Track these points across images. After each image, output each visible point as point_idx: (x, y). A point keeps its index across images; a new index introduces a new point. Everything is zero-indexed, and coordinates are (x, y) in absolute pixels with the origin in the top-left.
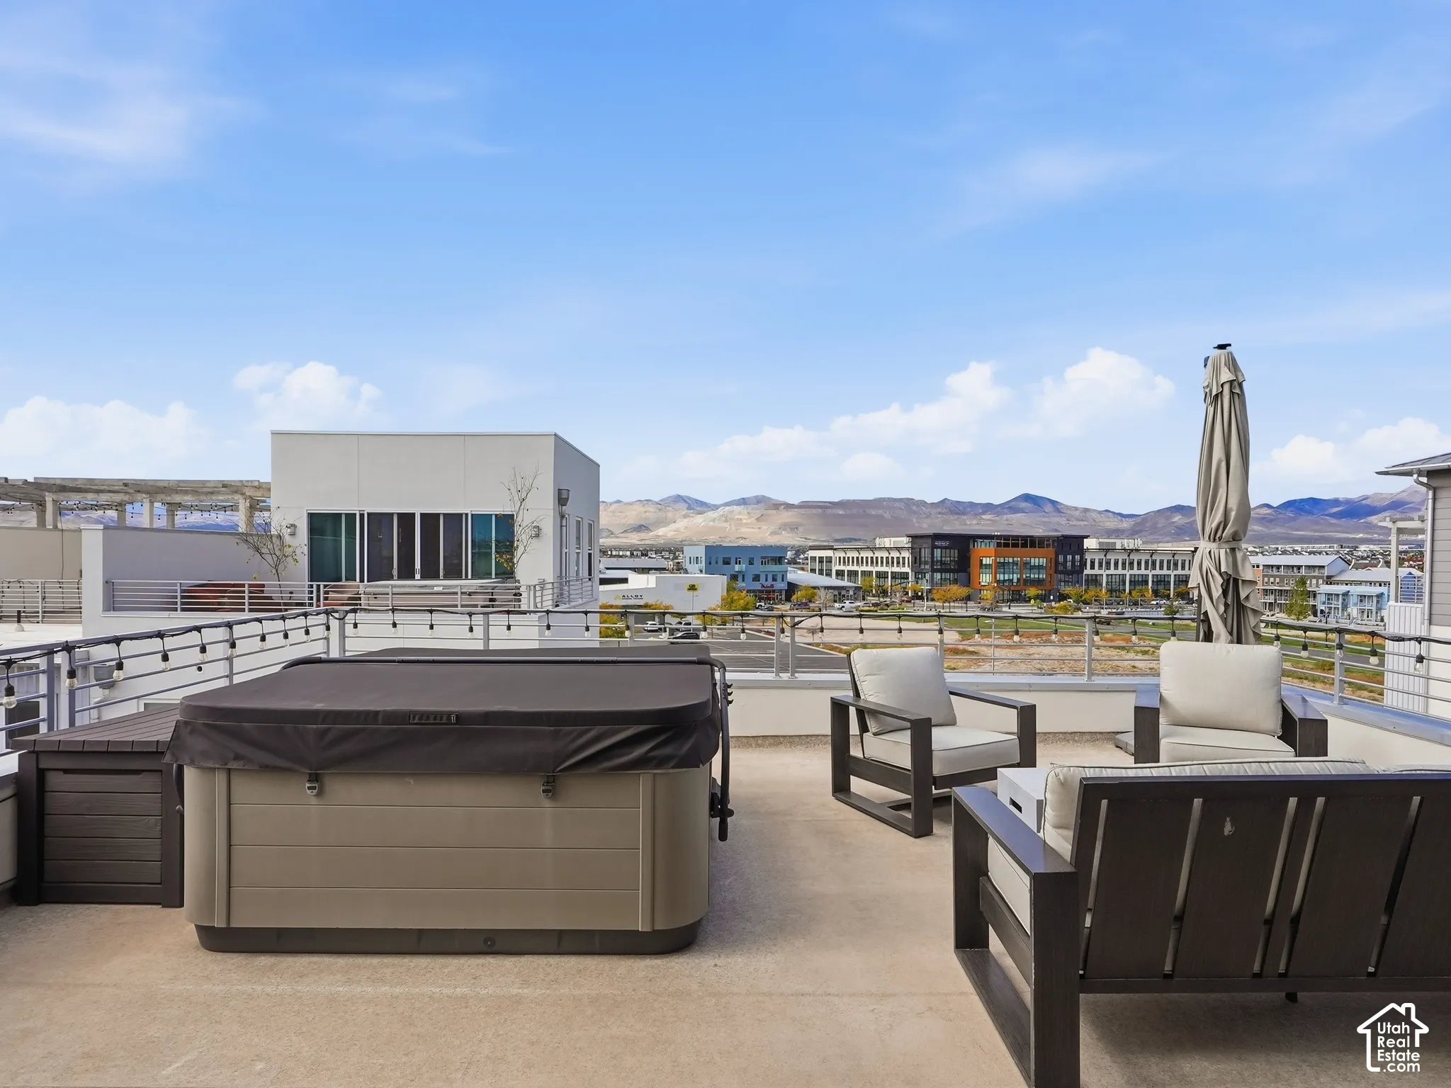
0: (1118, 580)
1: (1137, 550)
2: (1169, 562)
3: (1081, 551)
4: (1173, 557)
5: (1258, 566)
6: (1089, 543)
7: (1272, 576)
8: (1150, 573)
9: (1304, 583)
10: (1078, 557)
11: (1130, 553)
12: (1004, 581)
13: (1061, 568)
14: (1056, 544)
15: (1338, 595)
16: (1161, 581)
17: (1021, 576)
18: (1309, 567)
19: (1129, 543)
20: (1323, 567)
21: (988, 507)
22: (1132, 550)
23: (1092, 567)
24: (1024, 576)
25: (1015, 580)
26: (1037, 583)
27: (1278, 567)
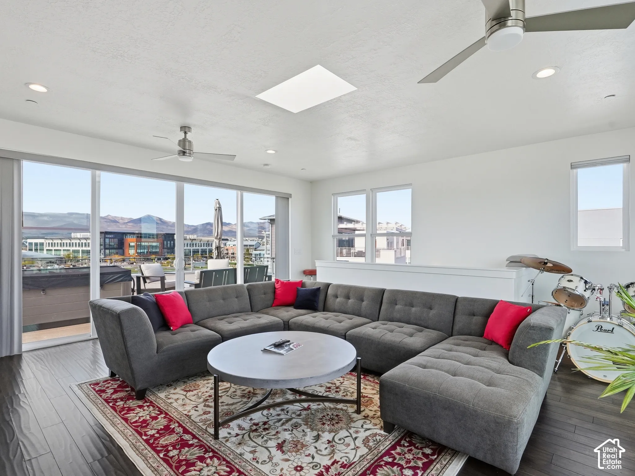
0: (188, 251)
1: (195, 239)
2: (206, 244)
3: (173, 240)
4: (208, 242)
8: (200, 248)
9: (248, 251)
10: (172, 242)
11: (192, 241)
12: (141, 253)
13: (165, 247)
14: (163, 237)
15: (258, 254)
16: (204, 251)
17: (148, 250)
18: (250, 245)
19: (192, 237)
20: (254, 245)
21: (131, 220)
22: (193, 239)
24: (150, 250)
25: (146, 252)
26: (155, 253)
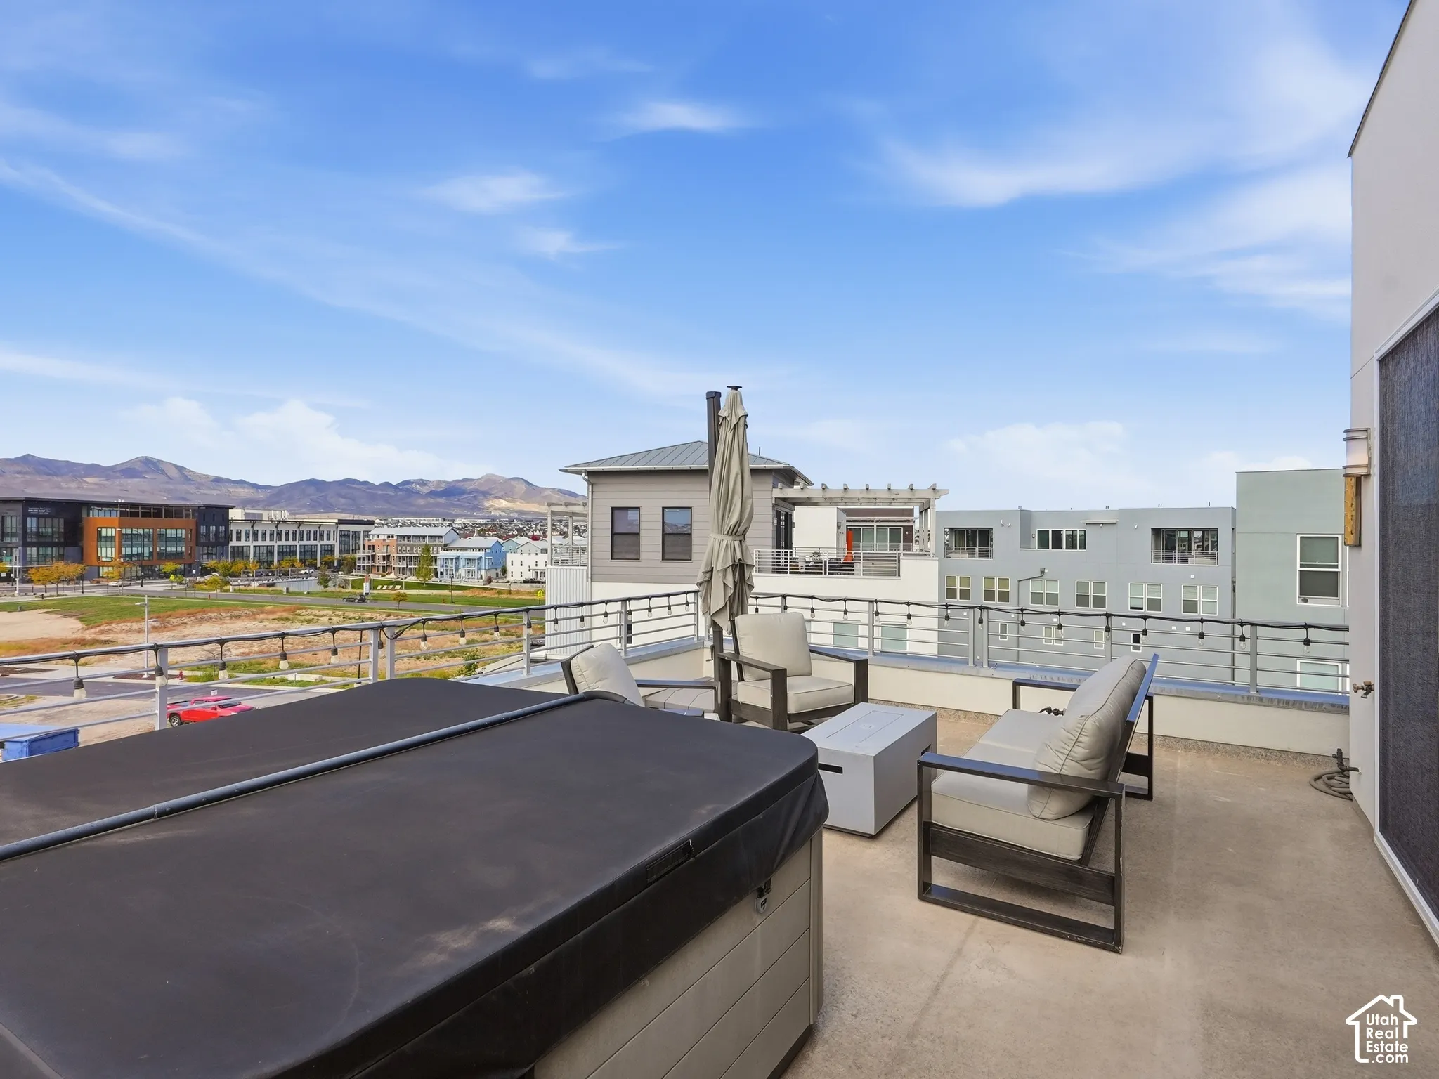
0: (265, 552)
1: (284, 522)
2: (315, 533)
3: (226, 521)
4: (319, 528)
5: (393, 537)
6: (236, 514)
7: (404, 545)
8: (297, 543)
9: (428, 550)
10: (222, 529)
11: (278, 524)
12: (133, 555)
13: (203, 540)
14: (197, 514)
15: (452, 559)
16: (308, 551)
17: (154, 549)
18: (431, 537)
19: (276, 514)
20: (441, 537)
21: (93, 469)
22: (279, 521)
23: (239, 539)
24: (158, 549)
25: (146, 554)
26: (176, 556)
27: (409, 537)
